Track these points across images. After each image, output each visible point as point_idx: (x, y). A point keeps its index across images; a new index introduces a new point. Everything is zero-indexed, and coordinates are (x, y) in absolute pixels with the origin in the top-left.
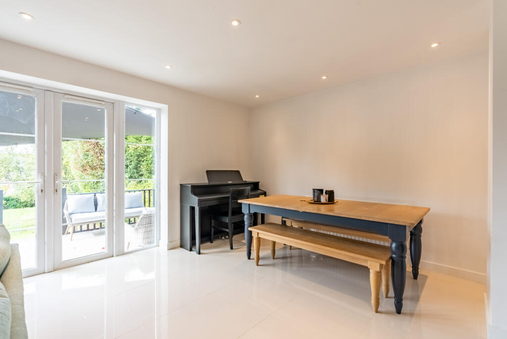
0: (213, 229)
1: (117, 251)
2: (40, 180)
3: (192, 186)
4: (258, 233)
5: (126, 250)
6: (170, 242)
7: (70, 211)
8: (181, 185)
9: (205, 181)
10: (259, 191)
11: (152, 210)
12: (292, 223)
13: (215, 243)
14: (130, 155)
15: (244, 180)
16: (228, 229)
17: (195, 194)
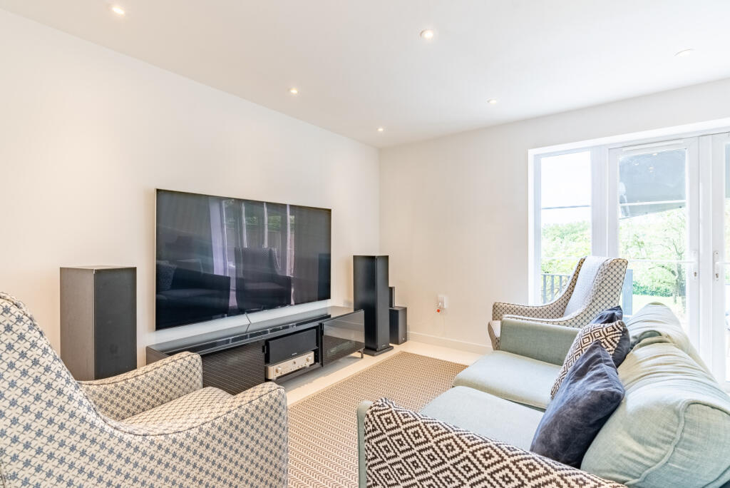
2: (694, 260)
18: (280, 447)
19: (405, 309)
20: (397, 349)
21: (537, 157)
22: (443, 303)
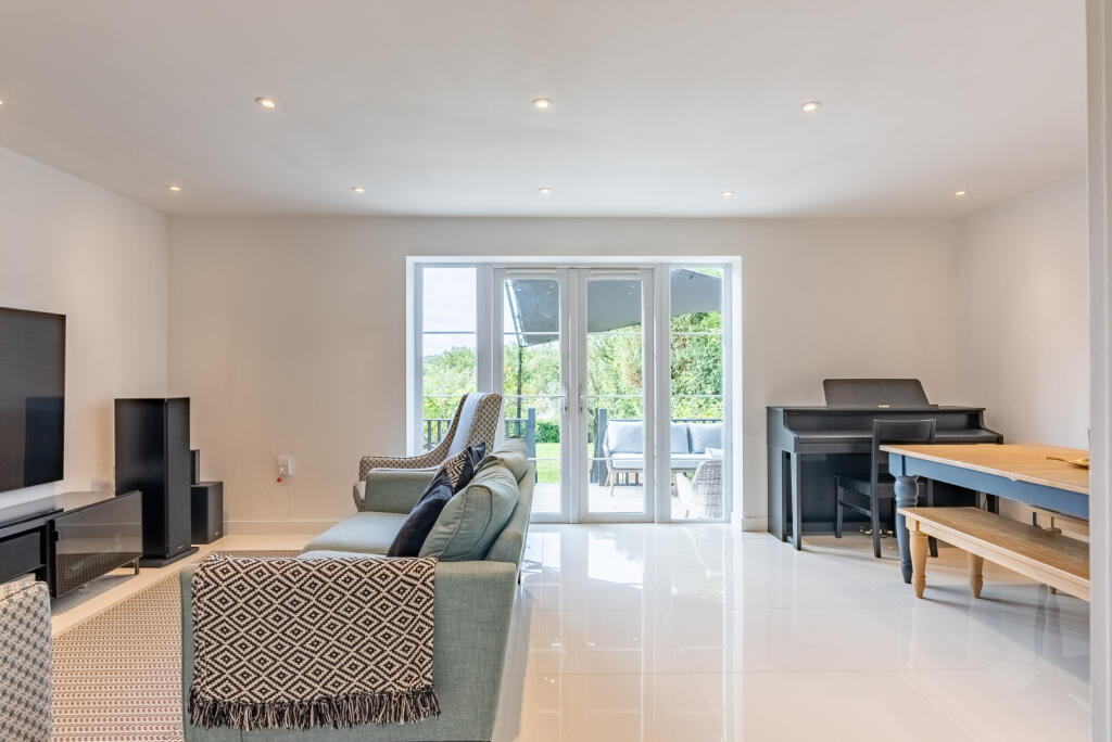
0: (840, 508)
1: (659, 516)
2: (564, 394)
3: (785, 411)
4: (918, 523)
5: (674, 517)
6: (747, 516)
7: (611, 448)
8: (768, 408)
9: (819, 402)
10: (984, 434)
11: (719, 453)
12: (1056, 521)
13: (846, 539)
14: (713, 348)
15: (931, 403)
16: (869, 509)
17: (792, 429)
18: (41, 666)
19: (220, 486)
20: (205, 551)
21: (418, 267)
22: (286, 467)
